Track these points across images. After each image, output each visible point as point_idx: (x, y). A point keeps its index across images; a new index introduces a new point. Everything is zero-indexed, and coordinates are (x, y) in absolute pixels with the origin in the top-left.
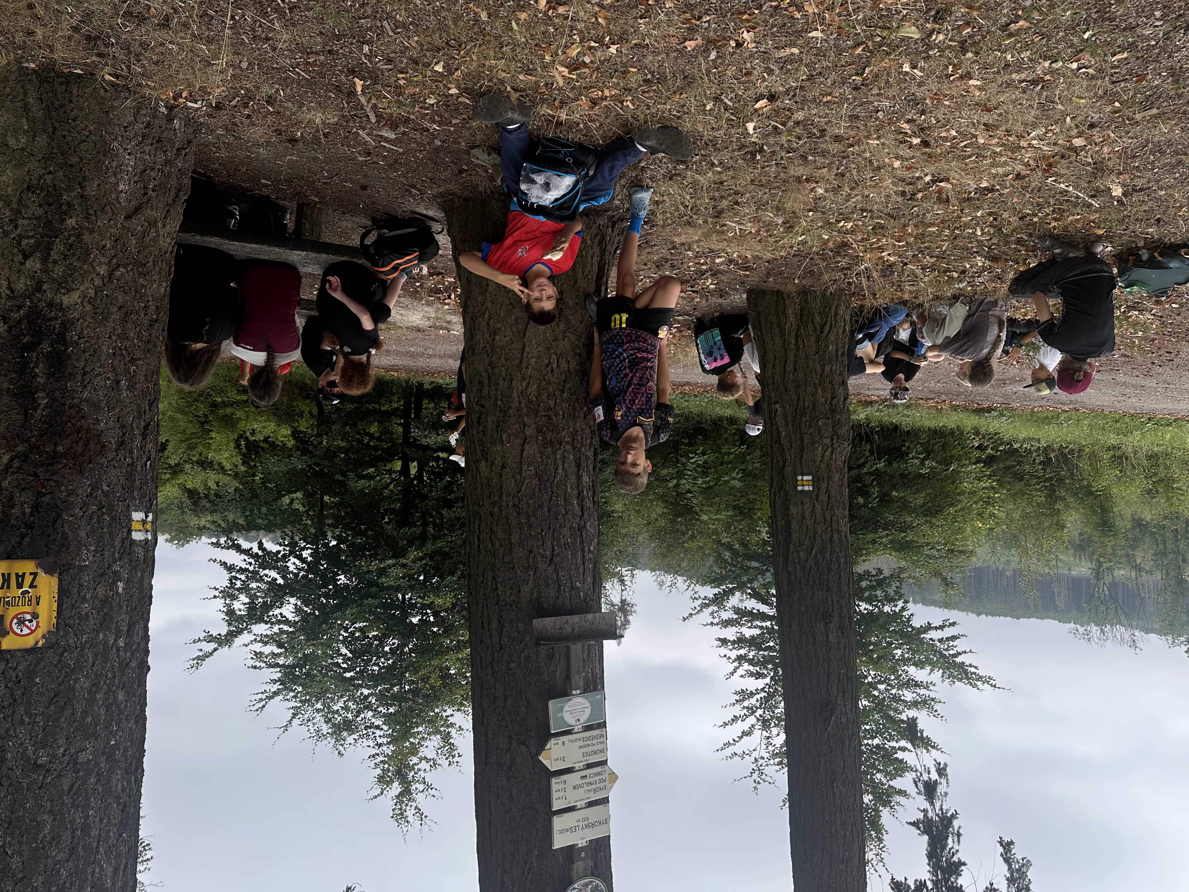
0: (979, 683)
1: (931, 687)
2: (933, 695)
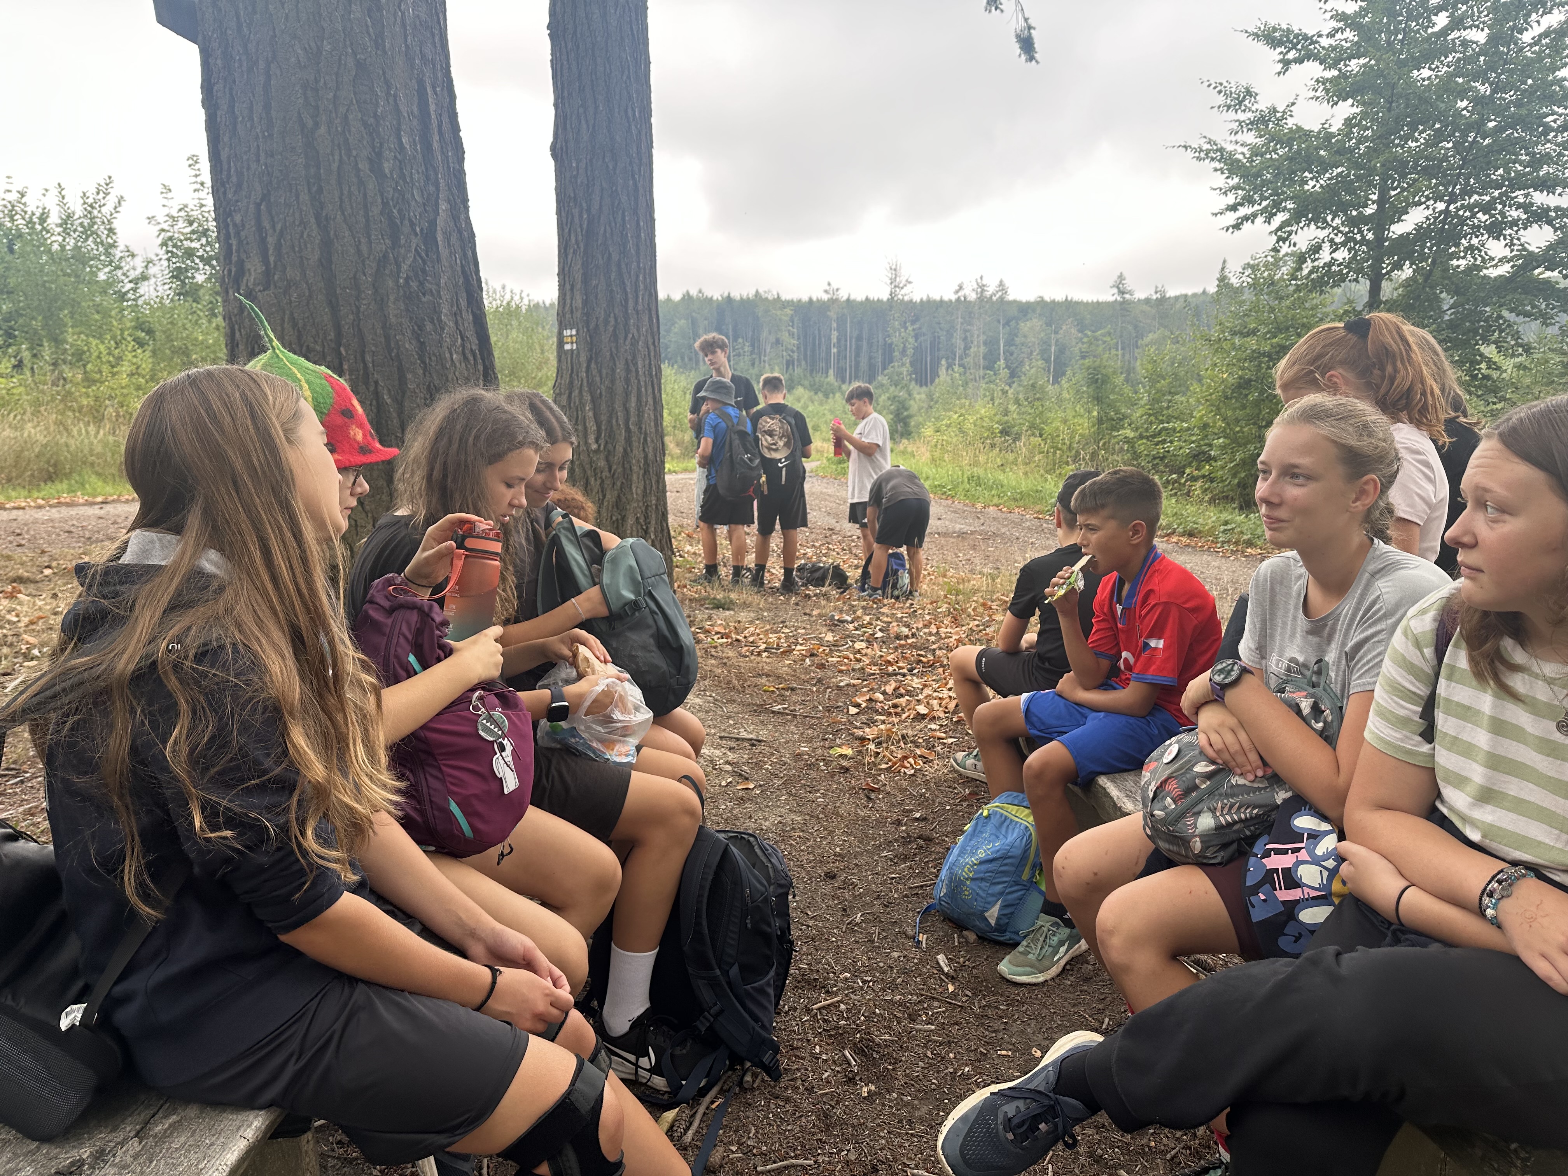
0: (1206, 147)
1: (1235, 125)
2: (1231, 115)
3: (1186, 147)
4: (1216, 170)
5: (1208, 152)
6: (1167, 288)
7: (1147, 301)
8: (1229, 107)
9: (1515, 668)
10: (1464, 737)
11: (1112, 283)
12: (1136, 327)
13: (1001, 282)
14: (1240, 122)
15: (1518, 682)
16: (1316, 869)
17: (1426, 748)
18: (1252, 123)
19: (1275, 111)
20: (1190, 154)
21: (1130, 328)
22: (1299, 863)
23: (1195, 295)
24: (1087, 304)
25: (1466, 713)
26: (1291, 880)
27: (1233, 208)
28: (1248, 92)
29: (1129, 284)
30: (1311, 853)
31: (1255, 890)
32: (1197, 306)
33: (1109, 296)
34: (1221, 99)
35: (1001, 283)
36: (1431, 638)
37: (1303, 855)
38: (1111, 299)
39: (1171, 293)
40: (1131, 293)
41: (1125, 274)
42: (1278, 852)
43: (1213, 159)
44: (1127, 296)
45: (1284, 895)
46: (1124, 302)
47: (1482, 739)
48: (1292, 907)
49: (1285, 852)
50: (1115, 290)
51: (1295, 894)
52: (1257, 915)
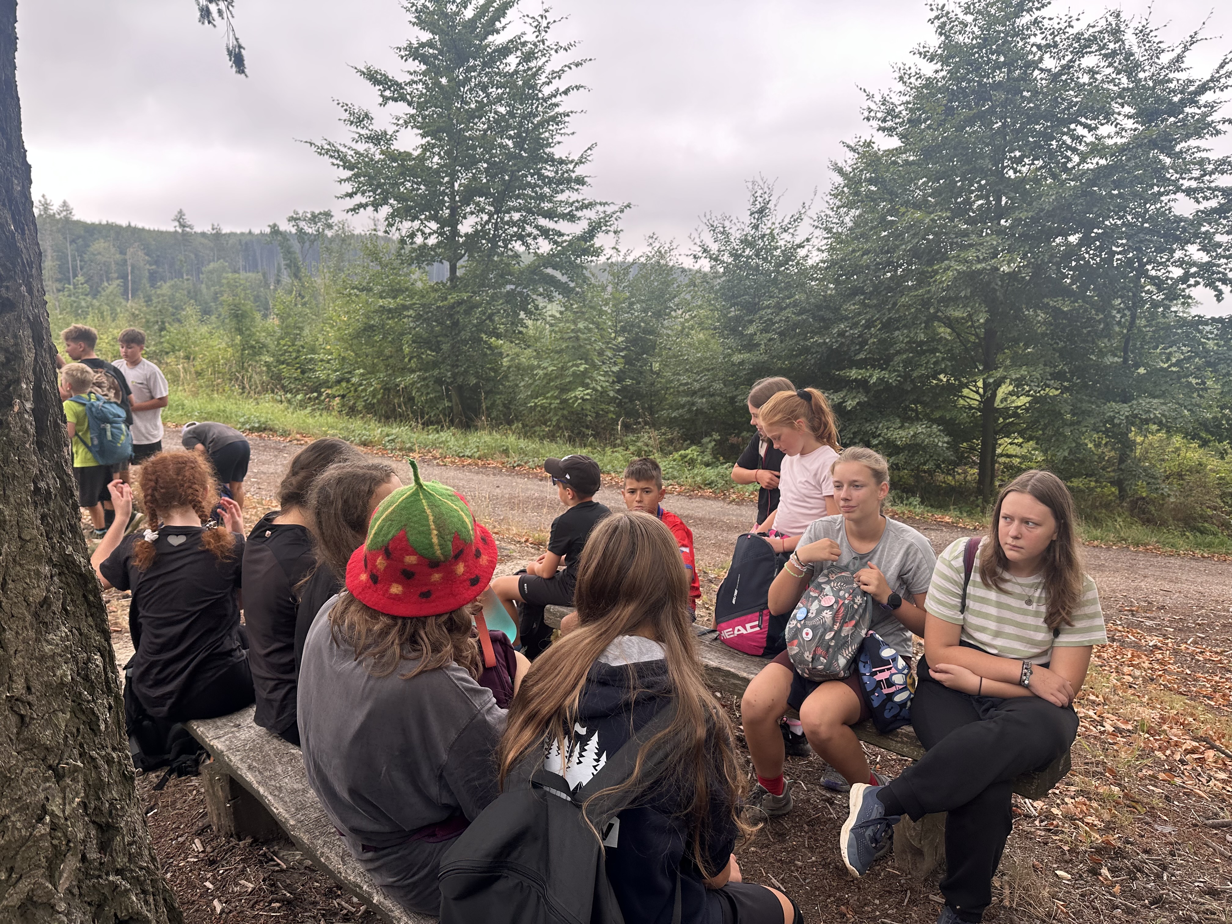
3: (311, 144)
4: (333, 164)
5: (328, 150)
6: (222, 227)
7: (203, 234)
8: (352, 123)
9: (1005, 581)
10: (984, 610)
11: (173, 217)
12: (196, 256)
13: (65, 202)
14: (360, 135)
15: (1007, 586)
16: (900, 676)
17: (962, 617)
18: (368, 138)
19: (386, 134)
20: (314, 149)
21: (193, 256)
22: (892, 675)
23: (242, 234)
24: (149, 231)
25: (983, 600)
26: (889, 683)
27: (351, 195)
28: (367, 115)
29: (189, 219)
30: (897, 668)
31: (873, 692)
32: (246, 244)
33: (171, 227)
34: (346, 115)
35: (65, 204)
36: (963, 569)
37: (893, 671)
38: (172, 229)
39: (225, 230)
40: (190, 227)
41: (185, 211)
42: (881, 671)
43: (331, 156)
44: (188, 229)
45: (886, 691)
46: (184, 234)
47: (993, 611)
48: (890, 696)
49: (883, 671)
50: (177, 224)
51: (893, 689)
52: (876, 704)
